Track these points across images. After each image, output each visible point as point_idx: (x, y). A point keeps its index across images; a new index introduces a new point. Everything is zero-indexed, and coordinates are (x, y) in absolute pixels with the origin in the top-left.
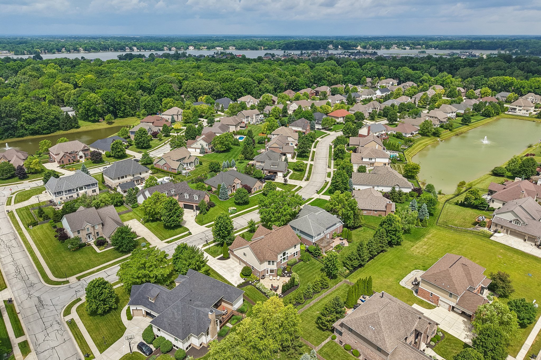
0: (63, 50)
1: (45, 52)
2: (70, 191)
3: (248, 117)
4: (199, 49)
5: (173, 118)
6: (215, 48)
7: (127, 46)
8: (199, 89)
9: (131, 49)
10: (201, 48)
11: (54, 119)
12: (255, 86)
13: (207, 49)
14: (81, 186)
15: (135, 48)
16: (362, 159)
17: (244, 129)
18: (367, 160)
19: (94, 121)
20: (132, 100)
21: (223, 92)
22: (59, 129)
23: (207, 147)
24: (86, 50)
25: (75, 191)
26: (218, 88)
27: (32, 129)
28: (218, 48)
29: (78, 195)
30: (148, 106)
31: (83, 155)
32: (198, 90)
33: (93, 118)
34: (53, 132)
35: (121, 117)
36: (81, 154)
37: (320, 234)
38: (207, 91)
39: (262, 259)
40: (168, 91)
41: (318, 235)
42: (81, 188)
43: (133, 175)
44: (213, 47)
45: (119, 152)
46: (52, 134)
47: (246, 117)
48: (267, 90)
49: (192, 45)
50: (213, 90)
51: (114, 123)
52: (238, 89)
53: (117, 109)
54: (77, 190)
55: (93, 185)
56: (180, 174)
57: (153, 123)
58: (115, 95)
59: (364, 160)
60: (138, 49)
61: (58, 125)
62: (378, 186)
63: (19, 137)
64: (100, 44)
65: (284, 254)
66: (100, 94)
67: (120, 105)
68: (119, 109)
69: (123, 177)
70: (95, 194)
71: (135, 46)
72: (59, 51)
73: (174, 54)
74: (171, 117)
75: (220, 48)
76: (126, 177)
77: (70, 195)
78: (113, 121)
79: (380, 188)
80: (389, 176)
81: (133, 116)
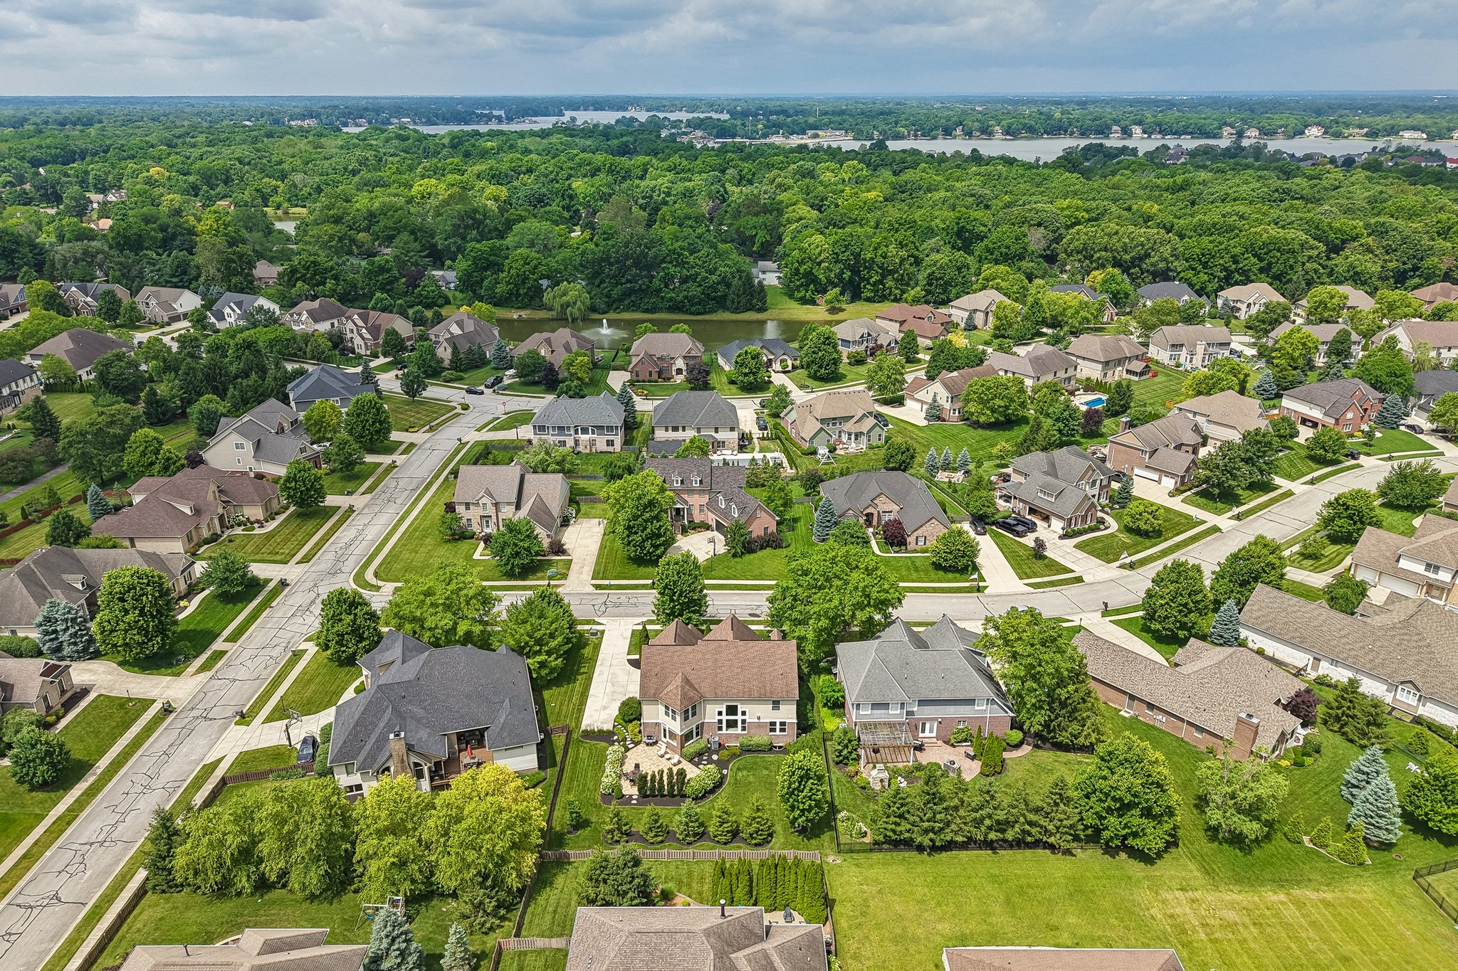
0: (959, 131)
1: (916, 136)
2: (561, 429)
3: (1182, 345)
4: (1338, 135)
5: (970, 318)
6: (1397, 133)
7: (1116, 122)
8: (1106, 249)
9: (1127, 133)
10: (1346, 132)
11: (719, 283)
12: (1310, 257)
13: (1366, 135)
14: (585, 425)
15: (1137, 130)
16: (1398, 561)
17: (1136, 379)
18: (1420, 569)
19: (804, 301)
20: (903, 260)
21: (1178, 265)
22: (726, 309)
23: (947, 406)
24: (1008, 133)
25: (572, 432)
26: (1166, 250)
27: (671, 299)
28: (1407, 134)
29: (576, 442)
30: (937, 279)
31: (684, 368)
32: (1100, 250)
33: (802, 294)
34: (709, 313)
35: (868, 300)
36: (680, 363)
37: (885, 706)
38: (1127, 257)
39: (652, 691)
40: (1008, 247)
41: (875, 706)
42: (585, 431)
43: (699, 430)
44: (1393, 131)
45: (746, 375)
46: (707, 317)
47: (1173, 346)
48: (1356, 273)
49: (1318, 124)
50: (1148, 256)
51: (843, 310)
52: (1235, 260)
53: (862, 279)
54: (576, 432)
55: (610, 428)
56: (812, 454)
57: (902, 323)
58: (867, 243)
59: (1403, 564)
60: (1144, 132)
61: (724, 297)
62: (1334, 662)
63: (646, 311)
64: (1050, 117)
65: (732, 710)
66: (833, 238)
67: (870, 268)
68: (868, 280)
69: (675, 429)
70: (610, 449)
71: (1139, 123)
72: (948, 132)
73: (1228, 149)
74: (966, 315)
75: (1417, 134)
76: (684, 429)
77: (562, 438)
78: (844, 306)
79: (1339, 669)
80: (1396, 640)
81: (896, 300)
